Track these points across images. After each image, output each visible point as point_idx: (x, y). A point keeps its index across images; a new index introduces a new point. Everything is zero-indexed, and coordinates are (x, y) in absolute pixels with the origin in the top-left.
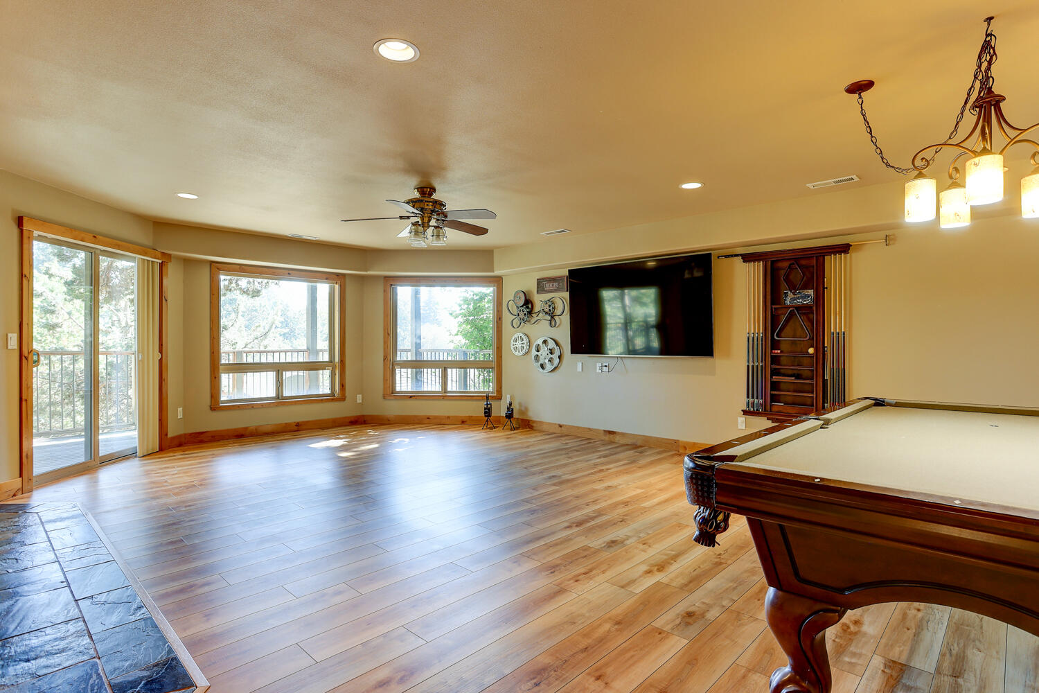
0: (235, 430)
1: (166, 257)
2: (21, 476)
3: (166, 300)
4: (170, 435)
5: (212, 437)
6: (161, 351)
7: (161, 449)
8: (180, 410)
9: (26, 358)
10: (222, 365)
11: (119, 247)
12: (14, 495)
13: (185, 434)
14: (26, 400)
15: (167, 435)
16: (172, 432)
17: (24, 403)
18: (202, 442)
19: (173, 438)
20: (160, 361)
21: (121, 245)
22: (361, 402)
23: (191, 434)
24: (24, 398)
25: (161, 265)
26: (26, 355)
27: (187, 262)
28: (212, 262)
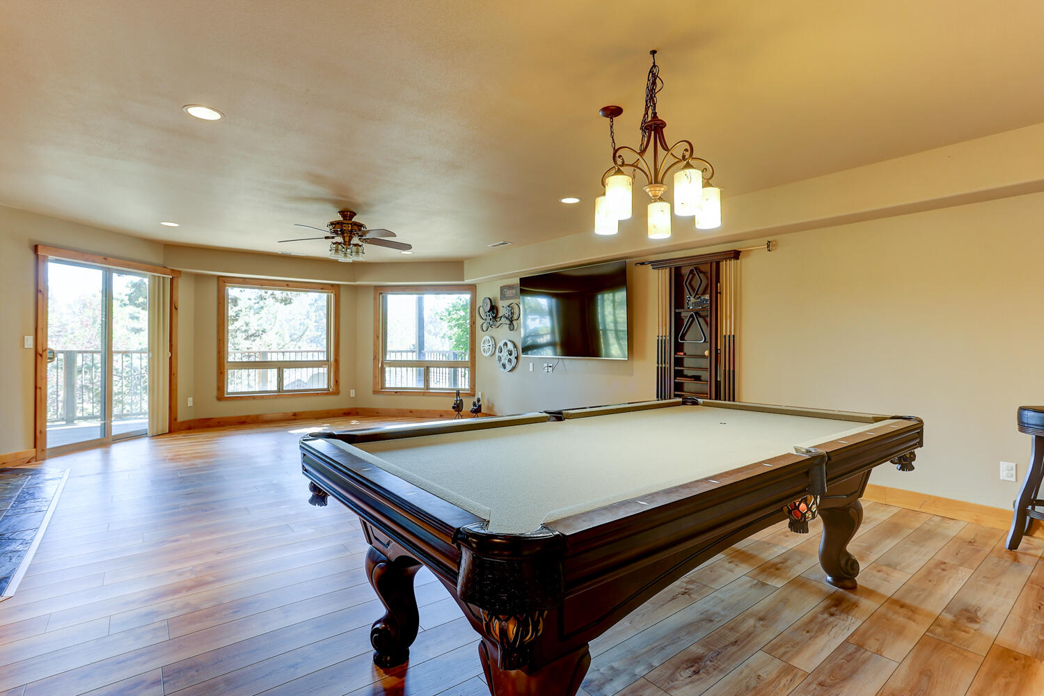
0: (239, 417)
1: (176, 274)
2: (35, 447)
3: (176, 309)
4: (180, 419)
5: (219, 422)
6: (171, 351)
7: (170, 432)
8: (190, 399)
9: (41, 355)
10: (228, 362)
11: (129, 267)
12: (29, 462)
13: (195, 420)
14: (40, 388)
15: (176, 419)
16: (182, 416)
17: (38, 390)
18: (209, 426)
19: (183, 423)
20: (171, 358)
21: (130, 265)
22: (354, 396)
23: (200, 420)
24: (39, 386)
25: (172, 280)
26: (41, 353)
27: (198, 277)
28: (219, 277)
